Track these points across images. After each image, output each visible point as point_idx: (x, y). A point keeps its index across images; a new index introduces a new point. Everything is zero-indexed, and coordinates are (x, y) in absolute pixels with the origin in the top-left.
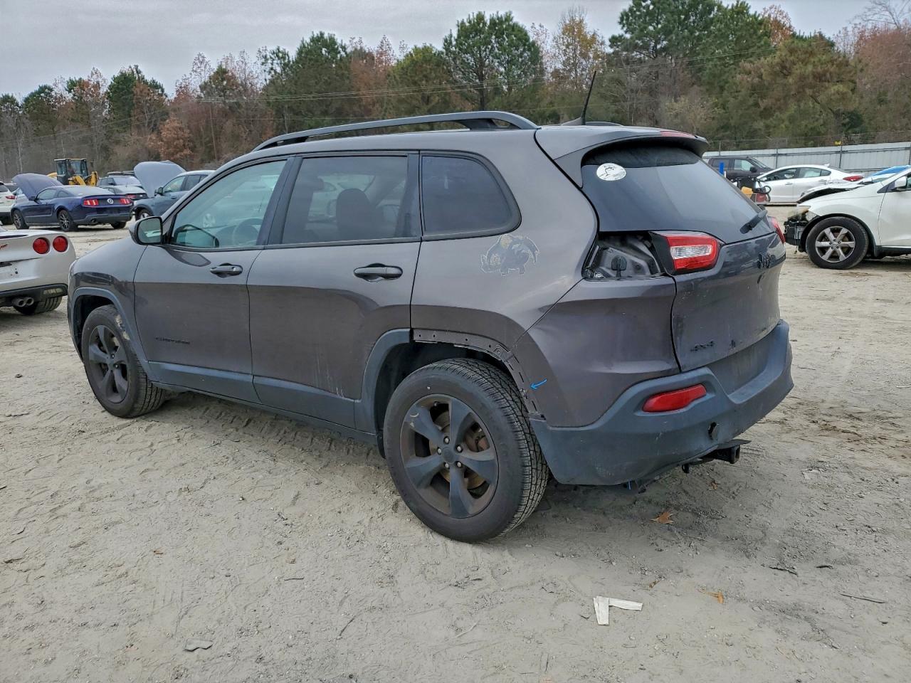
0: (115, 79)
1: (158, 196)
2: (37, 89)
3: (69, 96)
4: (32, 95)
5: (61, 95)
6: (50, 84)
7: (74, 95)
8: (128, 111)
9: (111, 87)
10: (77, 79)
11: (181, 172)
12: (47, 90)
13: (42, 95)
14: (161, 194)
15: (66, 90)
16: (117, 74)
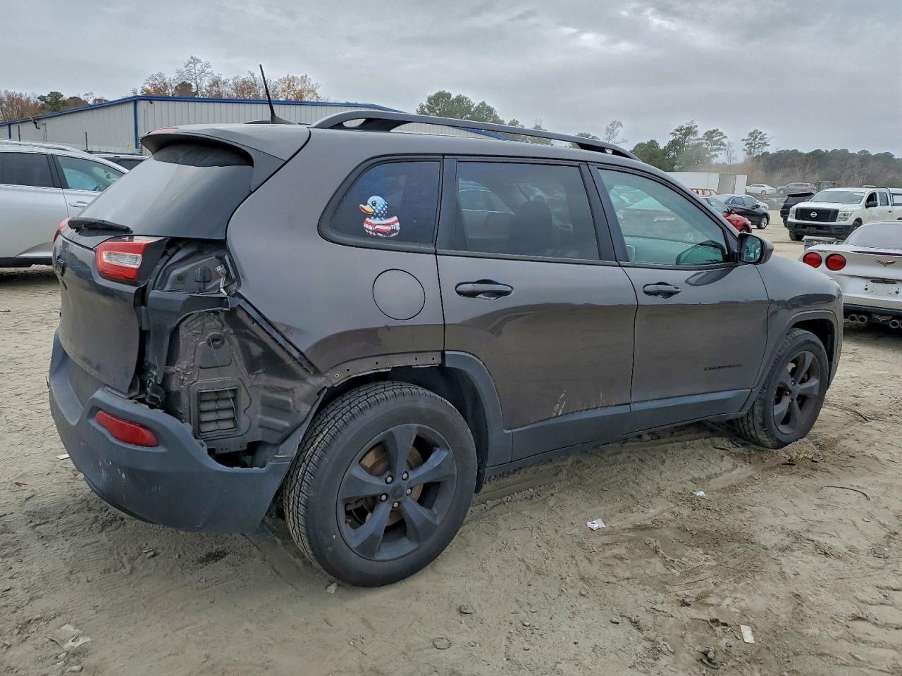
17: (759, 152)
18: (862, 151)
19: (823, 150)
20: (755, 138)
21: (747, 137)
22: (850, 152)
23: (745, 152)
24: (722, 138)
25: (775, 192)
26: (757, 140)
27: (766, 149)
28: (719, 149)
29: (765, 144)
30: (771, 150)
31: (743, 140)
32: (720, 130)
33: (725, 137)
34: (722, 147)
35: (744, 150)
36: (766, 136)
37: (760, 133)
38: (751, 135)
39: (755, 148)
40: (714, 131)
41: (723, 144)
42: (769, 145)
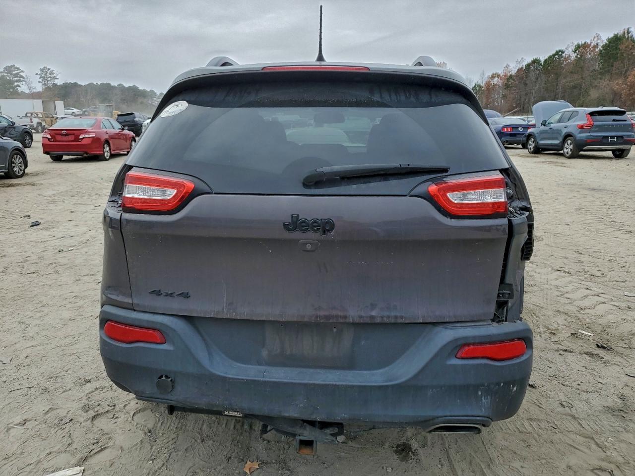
0: (608, 40)
1: (543, 126)
2: (554, 52)
3: (573, 56)
4: (550, 57)
5: (569, 56)
6: (563, 48)
7: (578, 54)
8: (612, 63)
9: (603, 47)
10: (583, 43)
11: (569, 108)
12: (560, 53)
13: (556, 56)
14: (544, 125)
15: (573, 51)
16: (611, 35)
17: (50, 84)
18: (120, 84)
19: (95, 83)
20: (45, 74)
21: (39, 73)
22: (112, 84)
23: (41, 84)
24: (20, 72)
25: (82, 113)
26: (48, 74)
27: (56, 82)
28: (19, 81)
29: (55, 78)
30: (59, 82)
31: (37, 74)
32: (17, 66)
33: (22, 71)
34: (22, 79)
35: (40, 82)
36: (54, 72)
37: (49, 69)
38: (42, 70)
39: (48, 81)
40: (12, 66)
41: (21, 77)
42: (58, 79)
